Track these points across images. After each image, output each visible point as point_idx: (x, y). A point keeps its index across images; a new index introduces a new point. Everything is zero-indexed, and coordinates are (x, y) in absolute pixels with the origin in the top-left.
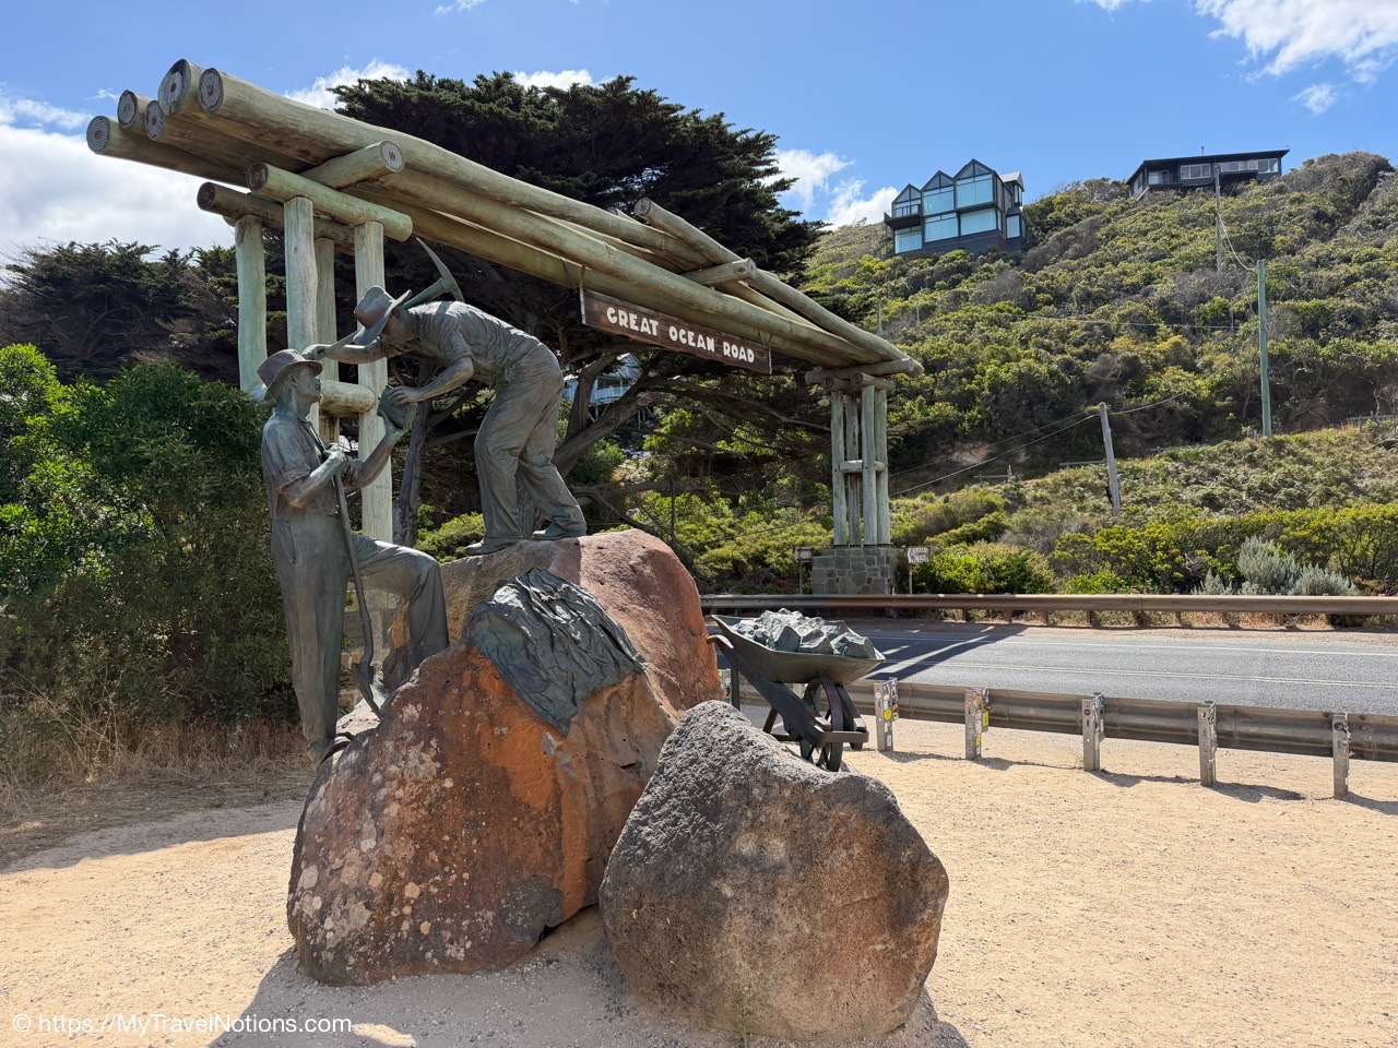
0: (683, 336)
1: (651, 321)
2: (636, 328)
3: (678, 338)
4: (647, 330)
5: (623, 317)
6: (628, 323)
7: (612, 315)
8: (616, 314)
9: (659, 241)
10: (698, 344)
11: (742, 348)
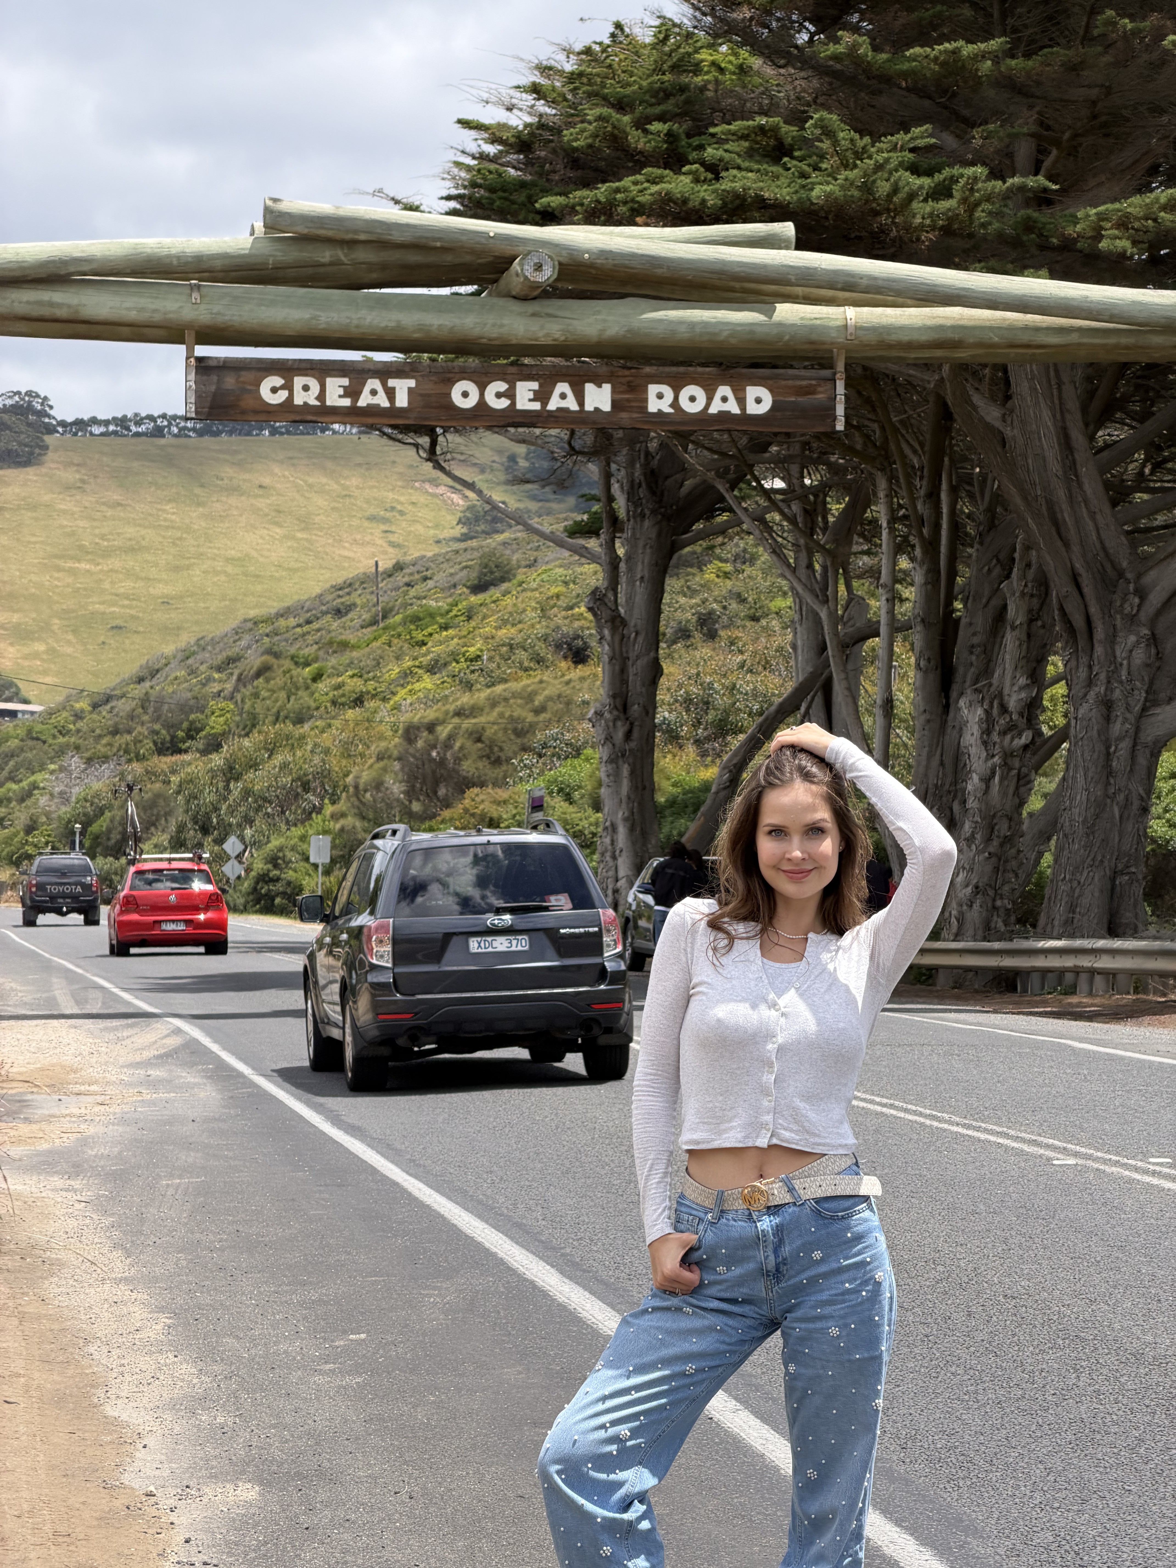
0: (499, 395)
1: (391, 383)
2: (346, 402)
3: (482, 403)
4: (382, 401)
5: (306, 388)
6: (321, 396)
7: (274, 390)
8: (288, 386)
9: (326, 255)
10: (554, 404)
11: (724, 390)
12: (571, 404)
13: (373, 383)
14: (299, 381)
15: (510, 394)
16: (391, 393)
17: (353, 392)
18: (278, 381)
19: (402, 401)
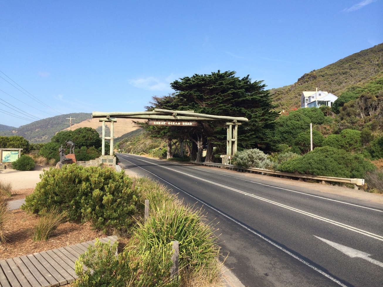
3: (170, 124)
6: (159, 124)
9: (159, 113)
10: (176, 124)
11: (188, 123)
12: (177, 124)
13: (162, 122)
14: (157, 122)
15: (172, 123)
16: (164, 123)
17: (161, 123)
18: (155, 122)
19: (164, 124)
